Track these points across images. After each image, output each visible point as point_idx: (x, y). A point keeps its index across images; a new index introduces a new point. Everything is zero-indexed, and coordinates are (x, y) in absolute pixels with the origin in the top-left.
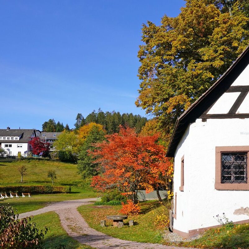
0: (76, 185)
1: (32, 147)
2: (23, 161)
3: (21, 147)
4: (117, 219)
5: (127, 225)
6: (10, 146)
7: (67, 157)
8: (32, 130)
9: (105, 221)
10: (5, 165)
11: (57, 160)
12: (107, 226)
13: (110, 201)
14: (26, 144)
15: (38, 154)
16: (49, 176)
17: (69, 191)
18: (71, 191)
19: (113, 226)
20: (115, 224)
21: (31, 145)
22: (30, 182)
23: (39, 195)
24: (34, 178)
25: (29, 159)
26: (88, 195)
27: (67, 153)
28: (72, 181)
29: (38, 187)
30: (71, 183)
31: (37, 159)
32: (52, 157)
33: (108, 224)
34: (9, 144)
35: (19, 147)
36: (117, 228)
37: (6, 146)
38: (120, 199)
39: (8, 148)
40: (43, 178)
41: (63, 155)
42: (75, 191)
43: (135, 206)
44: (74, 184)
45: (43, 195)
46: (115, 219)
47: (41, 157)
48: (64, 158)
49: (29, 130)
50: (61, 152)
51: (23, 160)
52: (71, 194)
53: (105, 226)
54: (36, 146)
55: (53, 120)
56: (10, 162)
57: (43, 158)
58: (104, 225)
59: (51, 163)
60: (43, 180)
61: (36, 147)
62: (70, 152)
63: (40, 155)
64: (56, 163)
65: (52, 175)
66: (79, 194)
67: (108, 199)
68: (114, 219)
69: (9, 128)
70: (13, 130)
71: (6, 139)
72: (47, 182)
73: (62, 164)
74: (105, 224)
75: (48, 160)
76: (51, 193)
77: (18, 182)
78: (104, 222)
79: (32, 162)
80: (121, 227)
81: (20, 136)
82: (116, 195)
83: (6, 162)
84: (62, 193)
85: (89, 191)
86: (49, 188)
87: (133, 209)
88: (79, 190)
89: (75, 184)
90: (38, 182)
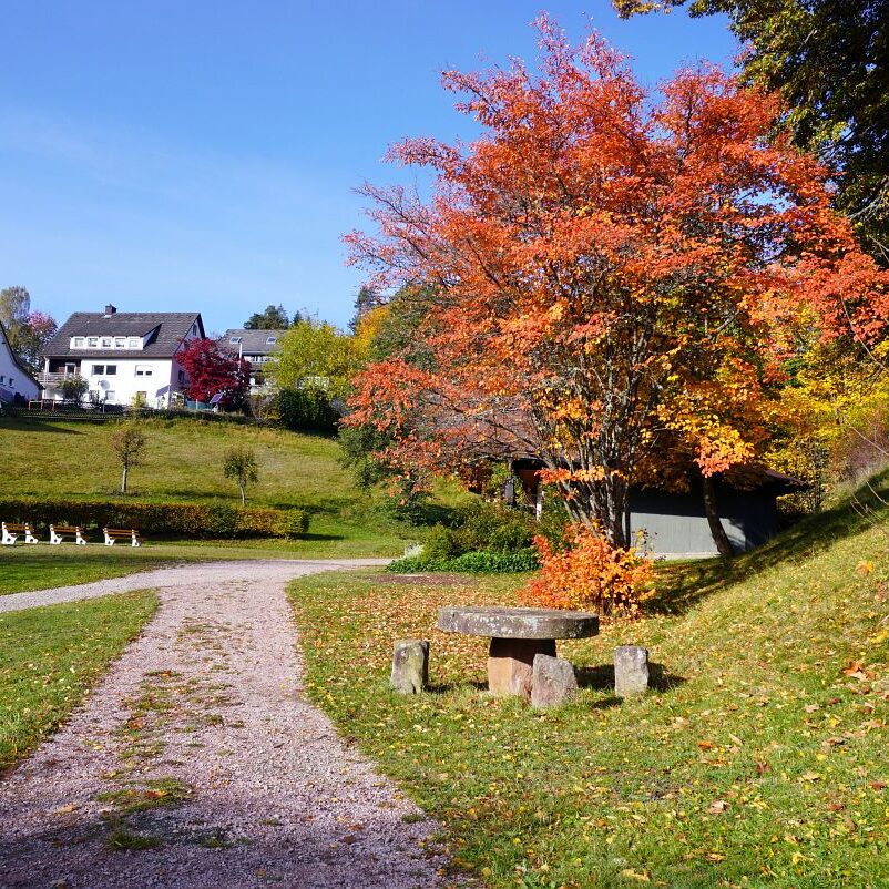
0: (333, 511)
1: (187, 376)
2: (147, 421)
3: (149, 373)
4: (521, 634)
5: (596, 687)
6: (112, 370)
7: (309, 412)
8: (190, 316)
9: (426, 652)
10: (75, 433)
11: (273, 424)
12: (442, 689)
13: (466, 556)
14: (167, 365)
15: (205, 401)
16: (228, 471)
17: (299, 529)
18: (311, 531)
19: (483, 686)
20: (505, 676)
21: (183, 368)
22: (155, 494)
23: (181, 542)
24: (177, 479)
25: (169, 416)
26: (375, 548)
27: (310, 396)
28: (319, 497)
29: (179, 511)
30: (315, 503)
31: (199, 415)
32: (254, 411)
33: (445, 671)
34: (107, 363)
35: (140, 373)
36: (524, 706)
37: (99, 370)
38: (512, 545)
39: (105, 377)
40: (211, 482)
41: (296, 404)
42: (325, 533)
43: (617, 559)
44: (328, 505)
45: (198, 542)
46: (507, 633)
47: (215, 410)
48: (298, 414)
49: (179, 316)
50: (286, 393)
51: (147, 417)
52: (308, 543)
53: (428, 688)
54: (201, 371)
55: (281, 309)
56: (100, 423)
57: (222, 414)
58: (415, 679)
59: (250, 433)
60: (209, 488)
61: (199, 375)
62: (319, 393)
63: (214, 405)
64: (269, 435)
65: (240, 469)
66: (341, 544)
67: (454, 547)
68: (494, 633)
69: (114, 310)
70: (126, 315)
71: (99, 347)
72: (222, 496)
73: (291, 439)
74: (425, 674)
75: (239, 421)
76: (228, 536)
77: (109, 491)
78: (418, 652)
79: (180, 426)
80: (556, 704)
81: (149, 336)
82: (496, 524)
83: (83, 421)
84: (272, 536)
85: (382, 534)
86: (221, 516)
87: (607, 576)
88: (342, 530)
89: (331, 509)
90: (187, 494)
